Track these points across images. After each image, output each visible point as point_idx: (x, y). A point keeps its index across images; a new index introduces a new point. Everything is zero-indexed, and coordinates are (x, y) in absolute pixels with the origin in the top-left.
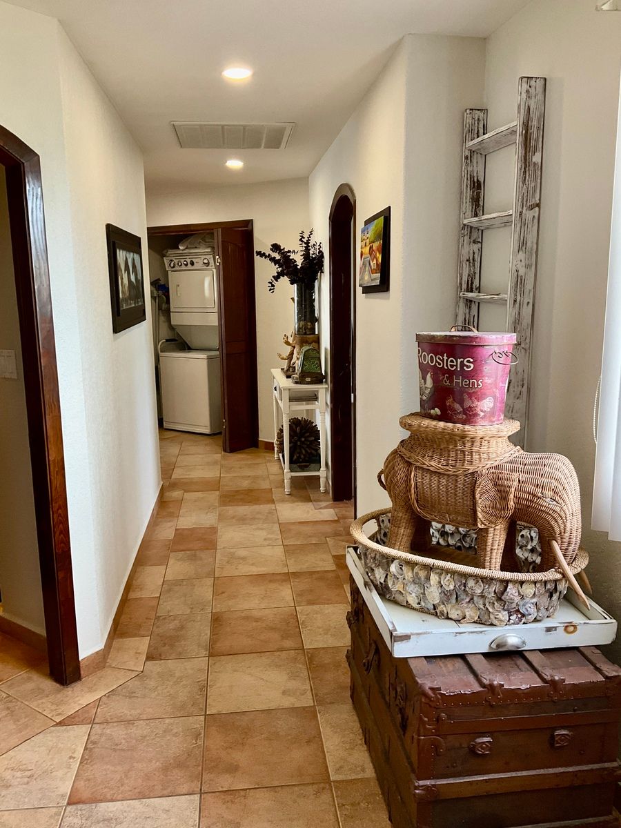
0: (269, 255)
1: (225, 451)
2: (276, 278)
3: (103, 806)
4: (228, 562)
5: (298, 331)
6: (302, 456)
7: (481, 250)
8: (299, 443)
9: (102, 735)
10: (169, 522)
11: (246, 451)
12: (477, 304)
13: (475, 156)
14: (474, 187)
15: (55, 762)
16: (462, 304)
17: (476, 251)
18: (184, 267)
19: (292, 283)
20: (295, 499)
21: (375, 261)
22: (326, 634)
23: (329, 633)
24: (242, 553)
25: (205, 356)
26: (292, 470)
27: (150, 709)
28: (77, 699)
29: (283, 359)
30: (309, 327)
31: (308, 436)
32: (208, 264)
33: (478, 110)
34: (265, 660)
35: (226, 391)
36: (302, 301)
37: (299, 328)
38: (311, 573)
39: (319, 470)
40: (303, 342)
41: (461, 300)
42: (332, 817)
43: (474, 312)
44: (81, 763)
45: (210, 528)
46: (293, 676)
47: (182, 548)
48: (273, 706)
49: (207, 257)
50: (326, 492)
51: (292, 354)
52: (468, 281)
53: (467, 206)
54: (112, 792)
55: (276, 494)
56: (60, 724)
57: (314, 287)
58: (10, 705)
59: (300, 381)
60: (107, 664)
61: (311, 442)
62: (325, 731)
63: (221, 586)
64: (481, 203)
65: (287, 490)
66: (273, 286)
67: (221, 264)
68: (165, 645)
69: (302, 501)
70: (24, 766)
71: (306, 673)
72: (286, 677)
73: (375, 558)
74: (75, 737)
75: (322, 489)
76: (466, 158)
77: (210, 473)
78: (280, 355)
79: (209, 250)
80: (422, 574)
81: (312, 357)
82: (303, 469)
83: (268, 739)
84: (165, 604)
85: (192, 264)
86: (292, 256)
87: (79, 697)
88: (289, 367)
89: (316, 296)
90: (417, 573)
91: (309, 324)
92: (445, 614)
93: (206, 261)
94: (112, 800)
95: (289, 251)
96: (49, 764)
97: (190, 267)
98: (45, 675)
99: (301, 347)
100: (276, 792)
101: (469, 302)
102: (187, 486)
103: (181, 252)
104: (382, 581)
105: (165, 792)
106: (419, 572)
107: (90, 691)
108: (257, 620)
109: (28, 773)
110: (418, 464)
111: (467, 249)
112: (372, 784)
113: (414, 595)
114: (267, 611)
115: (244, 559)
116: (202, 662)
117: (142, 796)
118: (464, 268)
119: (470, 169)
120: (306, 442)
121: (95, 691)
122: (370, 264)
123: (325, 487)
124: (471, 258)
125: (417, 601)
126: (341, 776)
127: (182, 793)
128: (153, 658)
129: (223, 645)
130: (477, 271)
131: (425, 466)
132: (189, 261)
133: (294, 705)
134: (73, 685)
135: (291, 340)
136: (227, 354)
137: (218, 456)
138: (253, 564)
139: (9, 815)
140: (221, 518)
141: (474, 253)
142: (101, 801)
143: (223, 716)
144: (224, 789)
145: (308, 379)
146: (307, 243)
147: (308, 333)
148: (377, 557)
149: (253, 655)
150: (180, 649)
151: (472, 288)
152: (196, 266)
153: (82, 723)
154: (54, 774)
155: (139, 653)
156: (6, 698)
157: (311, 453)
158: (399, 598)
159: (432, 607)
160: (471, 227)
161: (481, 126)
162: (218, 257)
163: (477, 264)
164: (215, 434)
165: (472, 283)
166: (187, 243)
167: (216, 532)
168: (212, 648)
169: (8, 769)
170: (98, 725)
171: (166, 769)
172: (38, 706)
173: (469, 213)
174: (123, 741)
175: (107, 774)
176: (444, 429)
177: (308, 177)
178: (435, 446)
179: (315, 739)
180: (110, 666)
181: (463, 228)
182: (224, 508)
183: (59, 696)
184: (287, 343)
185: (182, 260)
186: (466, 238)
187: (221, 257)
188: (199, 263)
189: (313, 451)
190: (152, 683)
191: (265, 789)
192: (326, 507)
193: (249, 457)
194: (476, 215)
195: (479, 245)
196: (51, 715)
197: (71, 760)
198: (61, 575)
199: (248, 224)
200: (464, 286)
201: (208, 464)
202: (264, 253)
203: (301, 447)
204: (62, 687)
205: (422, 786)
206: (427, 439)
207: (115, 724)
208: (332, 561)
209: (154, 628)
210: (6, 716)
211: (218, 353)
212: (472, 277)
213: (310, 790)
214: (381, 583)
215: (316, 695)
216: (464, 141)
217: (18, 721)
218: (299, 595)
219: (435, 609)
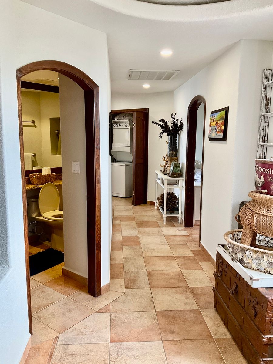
0: (158, 123)
1: (133, 204)
2: (162, 133)
3: (124, 344)
4: (147, 251)
5: (170, 155)
6: (170, 208)
7: (268, 125)
8: (169, 202)
9: (116, 317)
10: (118, 233)
11: (142, 205)
12: (266, 147)
13: (267, 88)
14: (266, 100)
15: (100, 326)
16: (260, 147)
17: (267, 126)
18: (116, 127)
19: (168, 135)
20: (169, 226)
21: (220, 128)
22: (197, 281)
23: (198, 281)
24: (152, 247)
25: (124, 165)
26: (167, 214)
27: (133, 308)
28: (102, 302)
29: (162, 167)
30: (174, 154)
31: (173, 200)
32: (127, 126)
33: (269, 70)
34: (174, 290)
35: (135, 179)
36: (172, 143)
37: (170, 154)
38: (184, 257)
39: (178, 214)
40: (171, 160)
41: (260, 145)
42: (218, 352)
43: (265, 150)
44: (111, 327)
45: (136, 236)
46: (187, 298)
47: (127, 244)
48: (182, 308)
49: (127, 123)
50: (181, 224)
51: (166, 165)
52: (263, 138)
53: (264, 108)
54: (126, 339)
55: (160, 223)
56: (97, 312)
57: (177, 136)
58: (76, 304)
59: (172, 176)
60: (110, 289)
61: (174, 202)
62: (206, 319)
63: (147, 260)
64: (269, 107)
65: (165, 222)
66: (161, 136)
67: (135, 126)
68: (131, 283)
69: (171, 227)
70: (89, 327)
71: (192, 296)
72: (184, 298)
73: (238, 249)
74: (105, 317)
75: (179, 222)
76: (264, 88)
77: (130, 214)
78: (161, 165)
79: (127, 120)
80: (260, 256)
81: (177, 166)
82: (171, 213)
83: (183, 321)
84: (126, 266)
85: (120, 126)
86: (168, 124)
87: (102, 301)
88: (164, 170)
89: (177, 140)
90: (258, 256)
91: (174, 152)
92: (269, 272)
93: (126, 125)
94: (127, 342)
95: (167, 122)
96: (98, 327)
97: (119, 127)
98: (86, 292)
99: (171, 162)
100: (192, 342)
101: (263, 146)
102: (122, 219)
103: (115, 121)
104: (241, 258)
105: (148, 340)
106: (259, 255)
107: (106, 300)
108: (166, 275)
109: (91, 330)
110: (257, 212)
111: (263, 125)
112: (231, 341)
113: (255, 264)
114: (169, 271)
115: (154, 250)
116: (149, 290)
117: (139, 340)
118: (261, 133)
119: (265, 93)
120: (172, 202)
121: (108, 300)
122: (216, 130)
123: (181, 221)
124: (264, 128)
125: (257, 267)
126: (217, 337)
127: (154, 340)
128: (128, 288)
129: (155, 284)
130: (267, 134)
131: (260, 213)
132: (118, 124)
133: (190, 309)
134: (99, 297)
135: (166, 159)
136: (136, 164)
137: (131, 207)
138: (158, 252)
139: (88, 345)
140: (139, 232)
141: (265, 126)
142: (123, 342)
143: (162, 312)
144: (171, 340)
145: (175, 176)
146: (174, 118)
147: (174, 156)
148: (239, 248)
149: (168, 288)
150: (137, 285)
151: (264, 141)
152: (121, 127)
153: (106, 312)
154: (101, 331)
155: (122, 285)
156: (73, 301)
157: (174, 207)
158: (248, 265)
159: (263, 269)
160: (265, 116)
161: (270, 76)
162: (134, 123)
163: (267, 131)
164: (127, 198)
165: (264, 139)
166: (118, 117)
167: (139, 239)
168: (151, 285)
169: (83, 328)
170: (113, 313)
171: (145, 331)
172: (87, 304)
173: (264, 110)
174: (125, 320)
175: (122, 332)
176: (270, 198)
177: (174, 91)
178: (265, 205)
179: (203, 322)
180: (111, 290)
181: (262, 117)
182: (140, 228)
183: (94, 301)
184: (164, 160)
185: (116, 124)
186: (263, 121)
187: (135, 123)
188: (123, 125)
189: (175, 206)
190: (130, 298)
191: (188, 341)
192: (182, 230)
193: (144, 208)
194: (267, 112)
195: (268, 123)
196: (94, 308)
197: (107, 326)
198: (97, 252)
199: (147, 110)
200: (261, 140)
201: (127, 210)
202: (156, 122)
203: (169, 204)
204: (94, 298)
205: (266, 338)
206: (261, 202)
207: (120, 313)
208: (191, 252)
209: (125, 276)
210: (75, 308)
211: (132, 163)
212: (264, 136)
213: (206, 341)
214: (239, 259)
215: (199, 305)
216: (263, 82)
217: (81, 310)
218: (181, 265)
219: (264, 270)
